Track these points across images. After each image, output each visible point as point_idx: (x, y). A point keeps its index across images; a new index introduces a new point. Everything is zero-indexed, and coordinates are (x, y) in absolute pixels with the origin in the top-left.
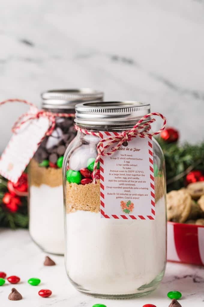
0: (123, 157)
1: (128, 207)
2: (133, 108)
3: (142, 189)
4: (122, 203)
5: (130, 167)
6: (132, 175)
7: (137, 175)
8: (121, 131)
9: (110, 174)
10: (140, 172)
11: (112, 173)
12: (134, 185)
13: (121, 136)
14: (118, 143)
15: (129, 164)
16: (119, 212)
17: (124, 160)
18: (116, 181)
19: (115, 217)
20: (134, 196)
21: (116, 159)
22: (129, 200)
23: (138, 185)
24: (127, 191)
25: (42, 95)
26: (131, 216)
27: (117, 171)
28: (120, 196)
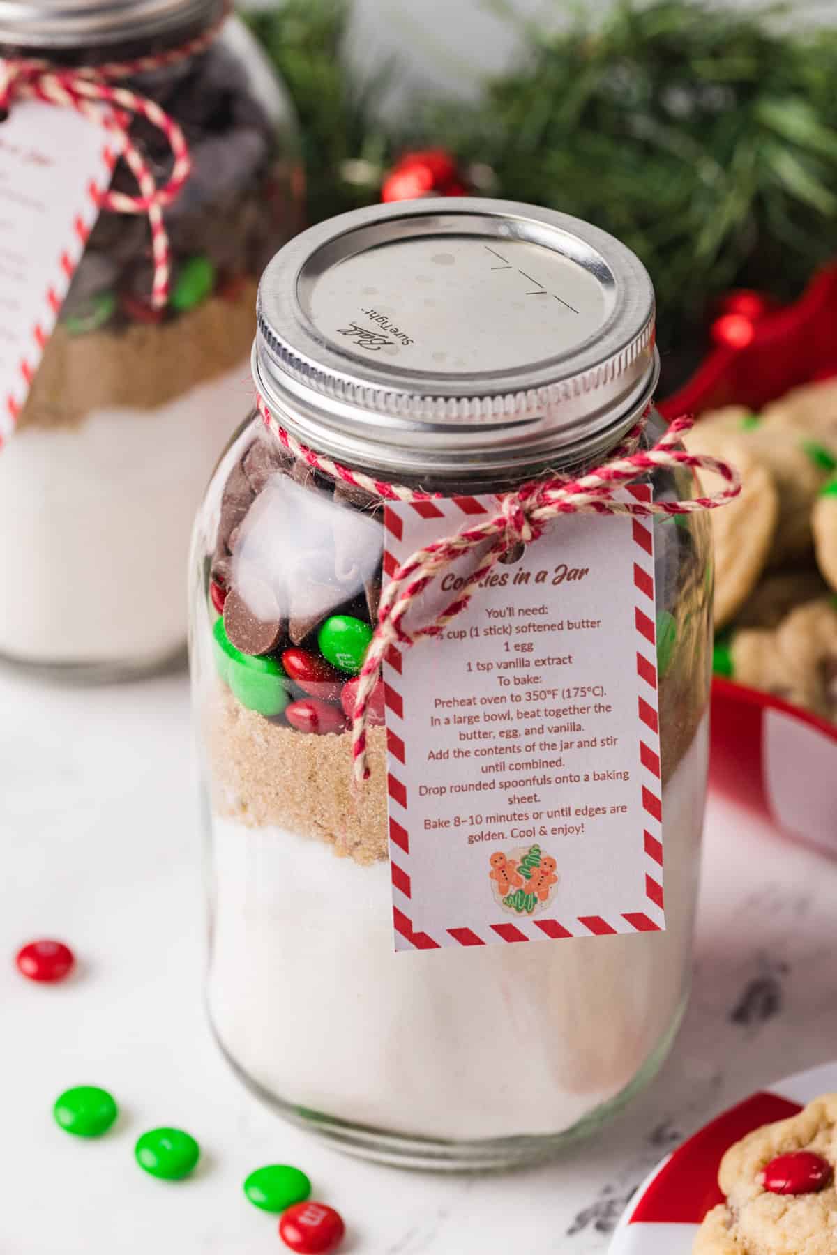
0: (499, 623)
1: (528, 877)
3: (598, 777)
4: (500, 863)
5: (533, 671)
6: (548, 713)
7: (573, 710)
9: (434, 721)
10: (589, 694)
11: (444, 713)
12: (557, 763)
15: (527, 656)
16: (486, 909)
17: (504, 638)
18: (467, 754)
19: (465, 937)
20: (559, 822)
21: (461, 635)
22: (529, 842)
23: (575, 761)
24: (522, 800)
26: (542, 925)
27: (471, 702)
28: (486, 828)
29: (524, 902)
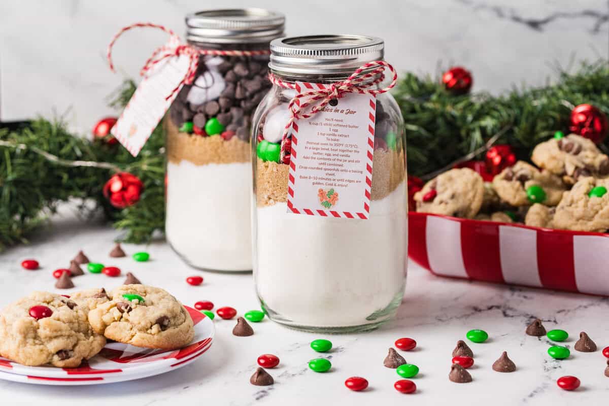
0: (328, 122)
1: (329, 198)
2: (359, 49)
3: (353, 171)
4: (321, 192)
5: (337, 138)
6: (340, 150)
7: (348, 151)
8: (329, 83)
9: (306, 148)
10: (353, 147)
11: (309, 146)
12: (342, 165)
13: (328, 90)
14: (322, 100)
15: (336, 133)
16: (316, 205)
17: (330, 127)
18: (315, 158)
20: (340, 183)
21: (317, 124)
22: (331, 187)
23: (346, 166)
24: (330, 175)
25: (187, 20)
26: (332, 212)
27: (318, 144)
28: (318, 181)
29: (328, 205)
